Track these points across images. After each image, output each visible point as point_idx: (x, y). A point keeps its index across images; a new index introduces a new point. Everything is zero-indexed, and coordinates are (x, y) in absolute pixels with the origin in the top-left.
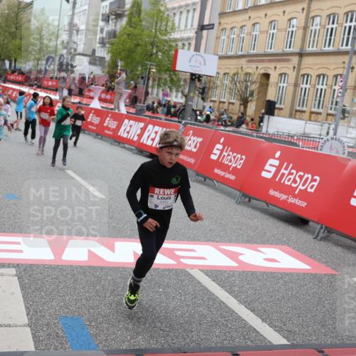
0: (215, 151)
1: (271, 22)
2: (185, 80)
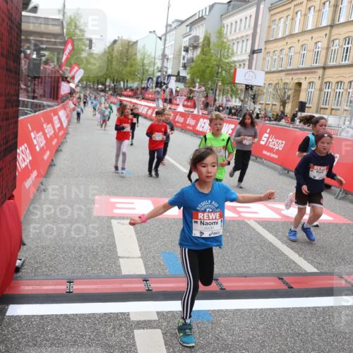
0: (263, 138)
1: (302, 46)
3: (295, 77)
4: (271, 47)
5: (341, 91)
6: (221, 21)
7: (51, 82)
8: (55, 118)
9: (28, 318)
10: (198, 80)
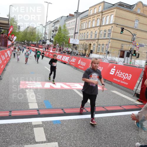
0: (79, 62)
1: (91, 32)
2: (72, 46)
3: (89, 42)
4: (81, 32)
5: (104, 47)
6: (65, 22)
7: (4, 41)
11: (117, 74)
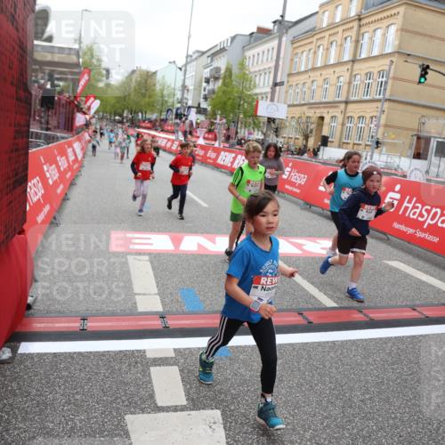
0: (285, 173)
1: (325, 80)
2: (264, 123)
3: (318, 111)
4: (294, 80)
5: (363, 125)
6: (244, 52)
8: (70, 150)
9: (40, 356)
10: (219, 112)
11: (407, 208)
